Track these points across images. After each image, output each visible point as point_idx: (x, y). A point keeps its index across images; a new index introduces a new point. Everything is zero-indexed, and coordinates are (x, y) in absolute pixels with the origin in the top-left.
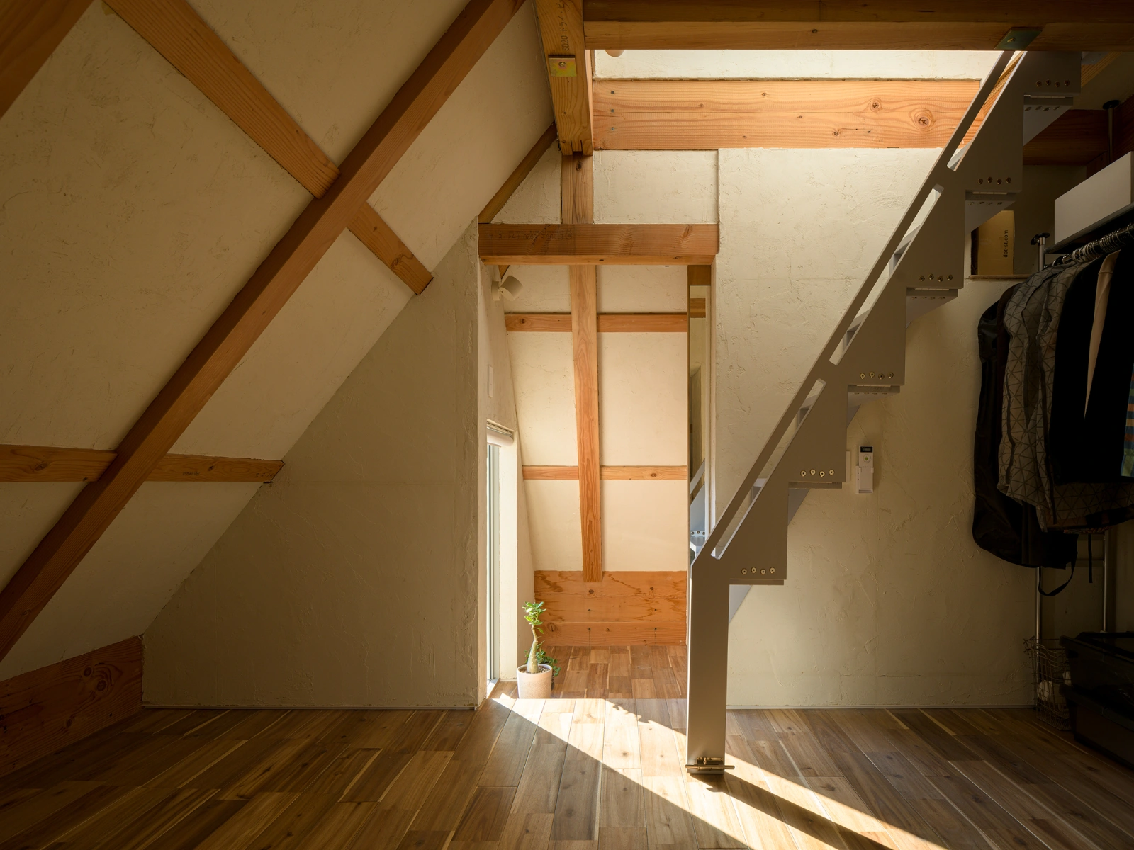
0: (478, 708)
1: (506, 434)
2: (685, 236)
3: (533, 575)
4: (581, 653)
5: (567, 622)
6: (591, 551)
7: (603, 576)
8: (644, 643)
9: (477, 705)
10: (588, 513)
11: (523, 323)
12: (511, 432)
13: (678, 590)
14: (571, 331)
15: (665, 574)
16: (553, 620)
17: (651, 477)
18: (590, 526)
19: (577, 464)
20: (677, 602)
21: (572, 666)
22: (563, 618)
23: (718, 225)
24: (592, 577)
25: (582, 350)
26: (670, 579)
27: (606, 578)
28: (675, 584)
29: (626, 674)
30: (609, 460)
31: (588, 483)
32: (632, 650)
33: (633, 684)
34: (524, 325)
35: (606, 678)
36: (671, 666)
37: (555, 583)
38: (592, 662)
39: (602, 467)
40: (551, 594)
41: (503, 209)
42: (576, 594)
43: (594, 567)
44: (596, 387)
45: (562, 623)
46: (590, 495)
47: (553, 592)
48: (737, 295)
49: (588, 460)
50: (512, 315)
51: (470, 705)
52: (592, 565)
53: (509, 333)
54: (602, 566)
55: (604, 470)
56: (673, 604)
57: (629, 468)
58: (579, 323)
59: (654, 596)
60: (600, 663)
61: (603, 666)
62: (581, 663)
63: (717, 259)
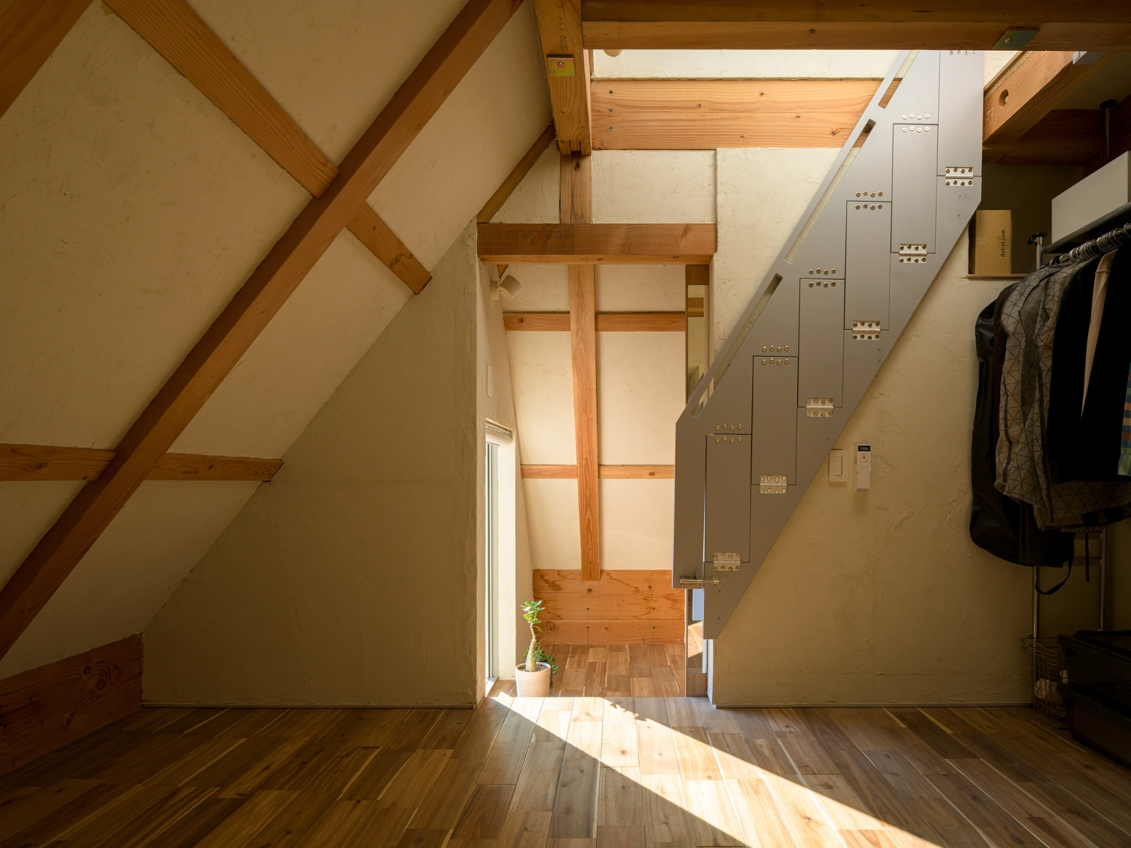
0: (477, 706)
1: (505, 433)
2: (683, 236)
3: (532, 574)
4: (580, 652)
5: (566, 621)
6: (590, 550)
7: (601, 574)
8: (642, 642)
9: (475, 703)
10: (586, 511)
11: (521, 322)
12: (510, 431)
14: (569, 330)
15: (664, 572)
16: (552, 619)
17: (650, 476)
18: (588, 525)
19: (576, 463)
20: (675, 601)
21: (571, 665)
22: (562, 617)
23: (716, 224)
24: (591, 575)
25: (580, 349)
26: (668, 577)
27: (604, 576)
29: (624, 673)
30: (608, 459)
31: (587, 482)
32: (630, 648)
33: (631, 682)
34: (522, 324)
35: (605, 677)
36: (669, 665)
37: (554, 582)
38: (591, 660)
39: (600, 465)
40: (549, 593)
41: (501, 209)
42: (574, 592)
43: (592, 565)
44: (594, 387)
45: (561, 621)
46: (588, 494)
47: (551, 591)
48: (735, 294)
49: (586, 459)
50: (510, 315)
51: (469, 703)
52: (591, 563)
53: (508, 332)
54: (601, 564)
55: (602, 468)
56: (671, 602)
57: (628, 467)
58: (578, 322)
59: (652, 595)
60: (598, 661)
61: (601, 664)
62: (579, 662)
63: (715, 258)
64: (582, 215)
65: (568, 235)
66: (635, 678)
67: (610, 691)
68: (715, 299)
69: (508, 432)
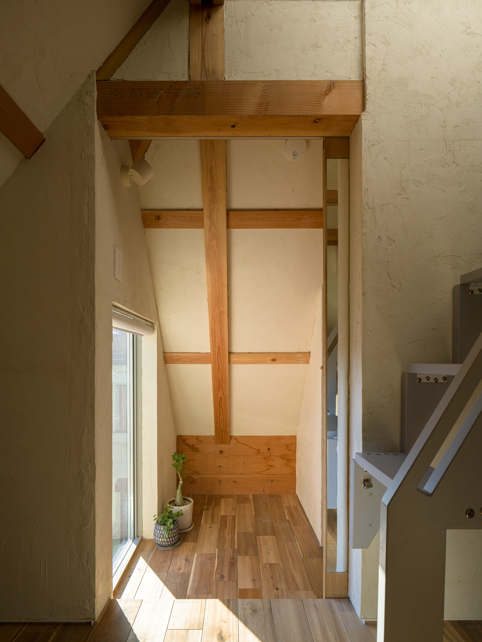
0: (95, 623)
1: (148, 325)
2: (326, 94)
3: (176, 439)
4: (213, 503)
5: (203, 476)
6: (221, 421)
7: (230, 439)
8: (262, 493)
9: (94, 619)
10: (219, 391)
11: (159, 219)
12: (152, 323)
13: (290, 450)
14: (203, 227)
15: (280, 438)
16: (192, 474)
17: (271, 362)
18: (220, 402)
19: (209, 351)
20: (288, 460)
21: (205, 522)
22: (199, 473)
23: (363, 82)
24: (222, 440)
25: (213, 246)
26: (283, 441)
27: (233, 441)
28: (287, 446)
29: (251, 530)
30: (237, 348)
31: (219, 367)
32: (253, 498)
33: (258, 539)
34: (160, 221)
35: (234, 535)
36: (288, 519)
37: (193, 445)
38: (222, 513)
39: (230, 353)
40: (189, 454)
41: (123, 64)
42: (209, 453)
43: (223, 433)
44: (226, 282)
45: (198, 476)
46: (220, 377)
47: (191, 452)
48: (385, 158)
49: (219, 348)
50: (148, 212)
51: (86, 619)
52: (222, 431)
53: (147, 229)
54: (230, 432)
55: (232, 355)
56: (286, 461)
57: (253, 355)
58: (210, 218)
59: (270, 455)
60: (228, 515)
61: (231, 518)
62: (213, 516)
63: (363, 117)
64: (213, 72)
65: (199, 94)
66: (261, 537)
67: (240, 555)
68: (363, 163)
69: (150, 324)
